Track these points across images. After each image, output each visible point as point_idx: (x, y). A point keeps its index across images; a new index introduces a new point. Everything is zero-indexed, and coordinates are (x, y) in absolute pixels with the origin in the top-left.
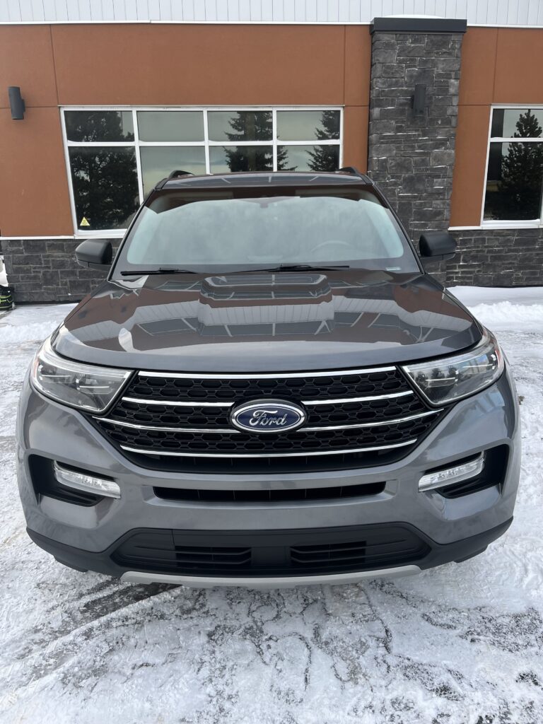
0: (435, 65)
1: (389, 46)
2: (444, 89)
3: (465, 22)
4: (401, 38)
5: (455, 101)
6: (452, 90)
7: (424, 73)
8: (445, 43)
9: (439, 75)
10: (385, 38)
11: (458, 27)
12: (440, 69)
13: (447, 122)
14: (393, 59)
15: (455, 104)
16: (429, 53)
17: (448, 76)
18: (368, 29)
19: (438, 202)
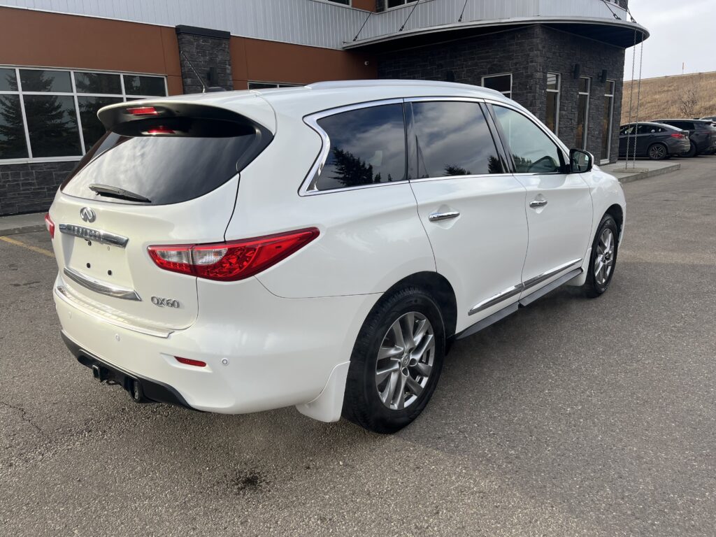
0: (217, 56)
1: (190, 43)
2: (224, 70)
3: (229, 33)
4: (196, 38)
6: (228, 71)
7: (211, 60)
8: (220, 44)
9: (220, 62)
10: (187, 37)
11: (225, 36)
12: (219, 58)
14: (194, 50)
15: (231, 79)
16: (213, 49)
17: (225, 63)
18: (174, 31)
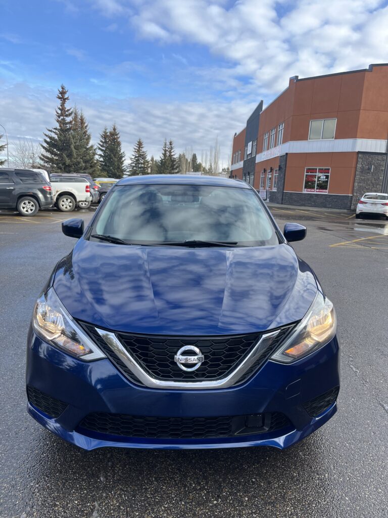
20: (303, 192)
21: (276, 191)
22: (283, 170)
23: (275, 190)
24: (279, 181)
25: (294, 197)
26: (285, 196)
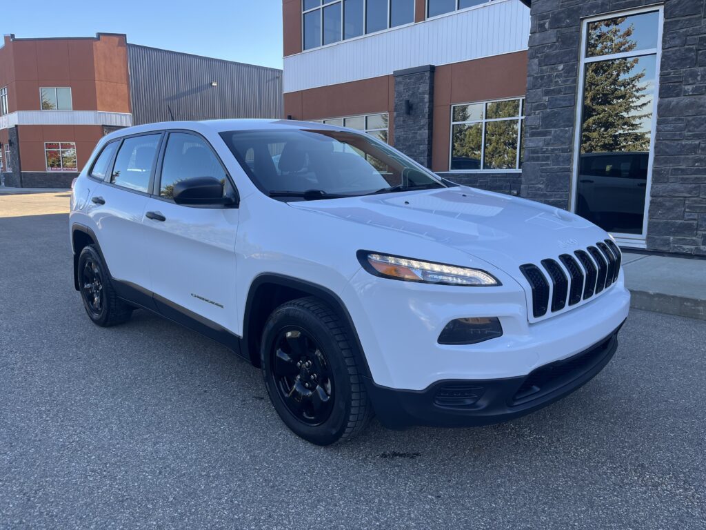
2: (422, 100)
4: (404, 78)
5: (427, 105)
6: (426, 100)
8: (422, 78)
9: (420, 94)
10: (399, 79)
12: (420, 91)
13: (424, 116)
14: (401, 88)
16: (415, 83)
17: (424, 93)
19: (422, 158)
20: (48, 172)
21: (11, 172)
22: (16, 146)
23: (9, 171)
24: (13, 159)
25: (36, 178)
26: (24, 177)
